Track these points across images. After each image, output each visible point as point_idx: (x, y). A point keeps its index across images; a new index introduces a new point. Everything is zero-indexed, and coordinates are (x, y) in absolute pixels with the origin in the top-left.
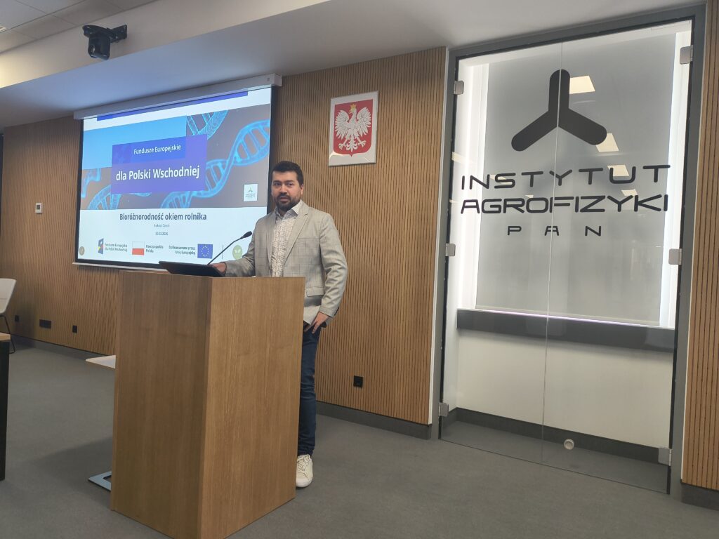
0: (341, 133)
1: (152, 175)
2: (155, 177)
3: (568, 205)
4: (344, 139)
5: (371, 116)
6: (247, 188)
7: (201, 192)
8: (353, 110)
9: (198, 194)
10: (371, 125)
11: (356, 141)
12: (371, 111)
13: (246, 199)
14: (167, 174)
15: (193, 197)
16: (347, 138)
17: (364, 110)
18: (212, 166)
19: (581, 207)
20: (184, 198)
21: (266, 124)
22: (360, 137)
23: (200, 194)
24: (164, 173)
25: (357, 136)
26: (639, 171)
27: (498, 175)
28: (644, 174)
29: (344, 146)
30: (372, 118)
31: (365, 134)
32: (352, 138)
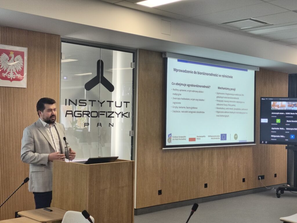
0: (4, 67)
3: (104, 114)
4: (6, 71)
5: (23, 61)
8: (12, 55)
10: (23, 66)
11: (14, 74)
16: (8, 71)
17: (19, 57)
19: (108, 116)
22: (17, 71)
25: (14, 71)
26: (123, 103)
27: (80, 100)
28: (124, 105)
29: (6, 75)
30: (24, 62)
31: (20, 71)
32: (12, 71)
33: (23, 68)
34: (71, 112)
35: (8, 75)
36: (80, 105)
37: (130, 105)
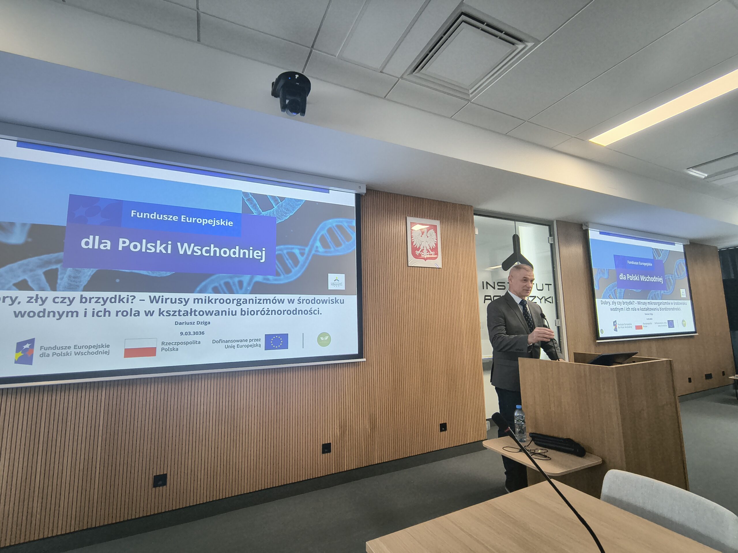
0: (417, 243)
1: (175, 249)
2: (182, 252)
4: (419, 248)
5: (437, 236)
6: (332, 277)
7: (270, 277)
9: (264, 279)
10: (437, 242)
11: (428, 251)
12: (436, 232)
13: (330, 287)
14: (208, 251)
15: (257, 283)
16: (422, 248)
17: (432, 231)
18: (285, 252)
20: (241, 283)
21: (351, 222)
22: (430, 248)
23: (268, 279)
24: (201, 250)
25: (428, 248)
26: (544, 285)
27: (498, 283)
28: (546, 287)
29: (419, 253)
30: (437, 238)
31: (434, 248)
32: (425, 249)
33: (436, 244)
34: (489, 298)
35: (422, 253)
36: (498, 289)
37: (552, 287)
